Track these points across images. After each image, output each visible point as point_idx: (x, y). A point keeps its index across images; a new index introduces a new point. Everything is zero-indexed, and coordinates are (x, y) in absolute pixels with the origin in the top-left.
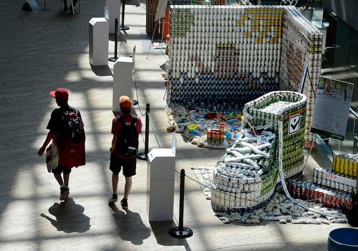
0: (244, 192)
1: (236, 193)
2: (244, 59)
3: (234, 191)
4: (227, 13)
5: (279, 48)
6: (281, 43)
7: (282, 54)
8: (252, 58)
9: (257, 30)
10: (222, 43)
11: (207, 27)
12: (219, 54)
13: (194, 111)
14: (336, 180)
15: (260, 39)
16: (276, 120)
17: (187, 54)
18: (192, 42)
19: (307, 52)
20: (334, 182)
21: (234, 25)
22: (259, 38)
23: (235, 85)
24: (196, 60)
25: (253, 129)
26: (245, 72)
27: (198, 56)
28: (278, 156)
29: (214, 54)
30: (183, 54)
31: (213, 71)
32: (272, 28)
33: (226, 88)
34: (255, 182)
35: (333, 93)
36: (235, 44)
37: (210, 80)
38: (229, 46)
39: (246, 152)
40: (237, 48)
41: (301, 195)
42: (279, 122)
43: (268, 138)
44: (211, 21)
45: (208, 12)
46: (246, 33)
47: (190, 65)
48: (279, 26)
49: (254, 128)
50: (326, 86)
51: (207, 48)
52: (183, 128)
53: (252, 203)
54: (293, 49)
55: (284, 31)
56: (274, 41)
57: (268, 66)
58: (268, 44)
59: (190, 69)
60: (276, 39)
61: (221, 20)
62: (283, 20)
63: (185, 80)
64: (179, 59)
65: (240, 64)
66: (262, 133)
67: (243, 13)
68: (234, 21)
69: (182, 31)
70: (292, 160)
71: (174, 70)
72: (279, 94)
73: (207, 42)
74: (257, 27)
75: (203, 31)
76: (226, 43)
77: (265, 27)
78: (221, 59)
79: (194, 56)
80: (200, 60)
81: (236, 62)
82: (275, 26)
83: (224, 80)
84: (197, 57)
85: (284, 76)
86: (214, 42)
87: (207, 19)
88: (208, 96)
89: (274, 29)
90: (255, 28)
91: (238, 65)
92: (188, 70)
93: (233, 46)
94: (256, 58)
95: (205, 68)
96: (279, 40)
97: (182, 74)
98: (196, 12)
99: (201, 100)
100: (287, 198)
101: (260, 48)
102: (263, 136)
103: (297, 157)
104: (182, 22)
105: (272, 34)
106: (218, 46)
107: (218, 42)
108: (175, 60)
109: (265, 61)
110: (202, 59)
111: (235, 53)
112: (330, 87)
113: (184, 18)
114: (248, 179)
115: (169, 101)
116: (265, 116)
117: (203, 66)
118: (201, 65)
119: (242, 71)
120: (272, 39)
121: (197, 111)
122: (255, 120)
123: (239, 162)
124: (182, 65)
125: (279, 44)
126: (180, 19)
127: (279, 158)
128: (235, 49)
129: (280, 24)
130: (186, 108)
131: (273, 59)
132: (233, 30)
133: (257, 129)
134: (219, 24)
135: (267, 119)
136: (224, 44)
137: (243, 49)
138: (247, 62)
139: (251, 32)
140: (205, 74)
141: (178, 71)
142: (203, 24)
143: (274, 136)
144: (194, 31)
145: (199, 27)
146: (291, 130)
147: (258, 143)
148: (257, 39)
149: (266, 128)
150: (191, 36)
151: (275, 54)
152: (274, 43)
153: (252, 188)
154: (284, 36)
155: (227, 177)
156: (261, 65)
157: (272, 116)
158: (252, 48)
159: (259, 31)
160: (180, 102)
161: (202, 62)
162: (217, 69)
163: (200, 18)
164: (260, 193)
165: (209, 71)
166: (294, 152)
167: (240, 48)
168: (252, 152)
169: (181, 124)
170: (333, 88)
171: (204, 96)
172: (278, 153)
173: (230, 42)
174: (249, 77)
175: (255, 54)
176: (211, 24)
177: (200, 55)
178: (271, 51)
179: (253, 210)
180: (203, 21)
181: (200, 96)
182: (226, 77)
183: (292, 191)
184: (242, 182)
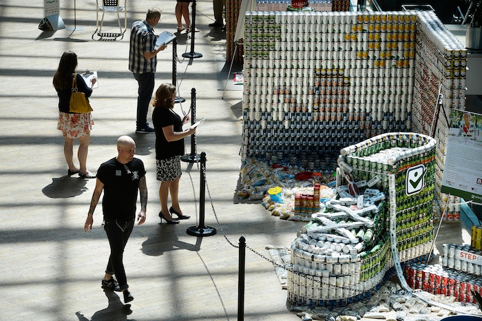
0: (333, 275)
1: (321, 277)
2: (357, 93)
3: (319, 273)
4: (331, 22)
5: (410, 75)
6: (414, 68)
7: (415, 84)
8: (369, 90)
9: (376, 49)
10: (324, 67)
11: (301, 44)
12: (320, 85)
13: (280, 169)
14: (475, 261)
15: (382, 62)
16: (385, 173)
17: (270, 84)
18: (277, 66)
19: (444, 78)
20: (473, 264)
21: (341, 40)
22: (379, 59)
23: (345, 132)
24: (284, 94)
25: (352, 185)
26: (360, 112)
27: (288, 88)
28: (389, 225)
29: (311, 84)
30: (264, 84)
31: (310, 111)
32: (400, 45)
33: (331, 136)
34: (351, 262)
35: (473, 134)
36: (344, 69)
37: (307, 123)
38: (335, 72)
39: (341, 219)
40: (346, 75)
41: (423, 284)
42: (390, 175)
43: (374, 199)
44: (306, 35)
45: (301, 21)
46: (359, 53)
47: (275, 101)
48: (409, 41)
49: (354, 185)
50: (463, 122)
51: (300, 75)
52: (262, 193)
53: (347, 292)
54: (427, 75)
55: (417, 50)
56: (403, 64)
57: (395, 103)
58: (393, 69)
59: (275, 107)
60: (405, 62)
61: (321, 33)
62: (416, 33)
63: (269, 123)
64: (258, 92)
65: (351, 99)
66: (365, 192)
67: (354, 22)
68: (341, 35)
69: (263, 50)
70: (413, 233)
71: (251, 108)
72: (395, 137)
73: (301, 67)
74: (377, 44)
75: (295, 49)
76: (329, 67)
77: (388, 44)
78: (322, 93)
79: (282, 88)
80: (290, 93)
81: (346, 96)
82: (403, 41)
83: (328, 123)
84: (285, 89)
85: (418, 116)
86: (312, 67)
87: (301, 31)
88: (304, 148)
89: (403, 46)
90: (373, 46)
91: (348, 102)
92: (272, 109)
93: (341, 72)
94: (375, 90)
95: (299, 105)
96: (411, 62)
97: (263, 114)
98: (283, 22)
99: (293, 154)
100: (403, 288)
101: (381, 75)
102: (367, 195)
103: (422, 231)
104: (263, 36)
105: (400, 55)
106: (318, 72)
107: (318, 67)
108: (252, 93)
109: (389, 95)
110: (293, 92)
111: (343, 83)
112: (467, 124)
113: (266, 31)
114: (340, 257)
115: (245, 156)
116: (370, 166)
117: (296, 103)
118: (293, 101)
119: (354, 109)
120: (400, 62)
121: (286, 169)
122: (356, 173)
123: (328, 233)
124: (263, 101)
125: (410, 70)
126: (259, 32)
127: (391, 230)
128: (344, 77)
129: (412, 39)
130: (269, 165)
131: (402, 91)
132: (340, 49)
133: (358, 186)
134: (319, 40)
135: (373, 171)
136: (326, 69)
137: (355, 77)
138: (362, 97)
139: (368, 51)
140: (298, 115)
141: (257, 109)
142: (294, 39)
143: (382, 196)
144: (280, 50)
145: (289, 44)
146: (411, 189)
147: (358, 205)
148: (376, 62)
149: (371, 184)
150: (277, 57)
151: (404, 84)
152: (403, 68)
153: (347, 271)
154: (418, 57)
155: (309, 254)
156: (383, 101)
157: (380, 166)
158: (369, 75)
159: (380, 50)
160: (261, 157)
161: (293, 96)
162: (316, 107)
163: (289, 31)
164: (358, 279)
165: (304, 111)
166: (417, 222)
167: (351, 75)
168: (350, 219)
169: (259, 187)
170: (472, 126)
171: (297, 148)
172: (389, 222)
173: (336, 67)
174: (365, 120)
175: (375, 84)
176: (306, 39)
177: (291, 86)
178: (398, 80)
179: (348, 303)
180: (294, 35)
181: (292, 148)
182: (330, 120)
183: (410, 278)
184: (331, 261)
